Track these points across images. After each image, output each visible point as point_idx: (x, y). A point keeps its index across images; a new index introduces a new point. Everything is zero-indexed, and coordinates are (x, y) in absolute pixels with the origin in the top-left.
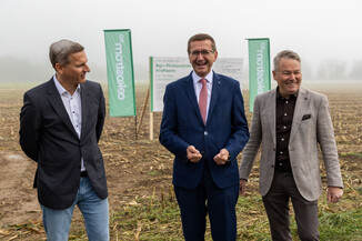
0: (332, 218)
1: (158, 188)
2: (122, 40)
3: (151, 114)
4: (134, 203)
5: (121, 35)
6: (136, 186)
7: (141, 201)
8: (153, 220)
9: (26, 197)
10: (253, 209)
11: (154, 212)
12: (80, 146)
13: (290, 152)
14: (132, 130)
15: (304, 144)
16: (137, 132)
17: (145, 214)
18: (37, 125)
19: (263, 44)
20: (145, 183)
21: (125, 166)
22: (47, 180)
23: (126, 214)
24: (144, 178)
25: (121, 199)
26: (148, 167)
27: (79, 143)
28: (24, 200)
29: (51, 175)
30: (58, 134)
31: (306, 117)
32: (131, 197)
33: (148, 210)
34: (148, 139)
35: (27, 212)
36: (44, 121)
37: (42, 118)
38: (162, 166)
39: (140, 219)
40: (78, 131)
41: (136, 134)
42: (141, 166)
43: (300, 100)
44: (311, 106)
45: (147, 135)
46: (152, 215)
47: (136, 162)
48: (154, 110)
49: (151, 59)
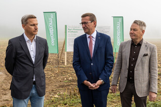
0: (154, 104)
1: (68, 89)
2: (52, 17)
3: (66, 53)
4: (56, 96)
5: (52, 14)
6: (58, 88)
7: (60, 95)
8: (65, 104)
9: (4, 93)
10: (115, 99)
11: (66, 101)
12: (34, 68)
13: (135, 71)
14: (56, 60)
15: (143, 68)
16: (59, 62)
17: (62, 102)
18: (14, 56)
19: (120, 19)
20: (62, 86)
21: (52, 78)
22: (16, 84)
23: (53, 101)
24: (62, 84)
25: (50, 94)
26: (64, 78)
27: (33, 66)
28: (3, 94)
29: (18, 82)
30: (23, 60)
31: (145, 55)
32: (55, 93)
33: (63, 99)
34: (64, 65)
35: (4, 100)
36: (17, 54)
37: (16, 52)
38: (70, 78)
39: (60, 104)
40: (33, 60)
41: (58, 62)
42: (60, 78)
43: (143, 47)
44: (148, 50)
45: (63, 63)
46: (65, 102)
47: (58, 76)
48: (67, 51)
49: (66, 26)
